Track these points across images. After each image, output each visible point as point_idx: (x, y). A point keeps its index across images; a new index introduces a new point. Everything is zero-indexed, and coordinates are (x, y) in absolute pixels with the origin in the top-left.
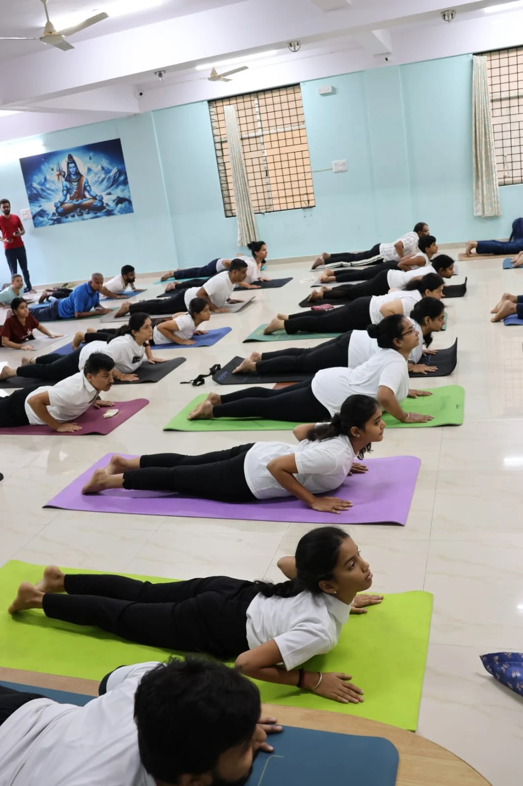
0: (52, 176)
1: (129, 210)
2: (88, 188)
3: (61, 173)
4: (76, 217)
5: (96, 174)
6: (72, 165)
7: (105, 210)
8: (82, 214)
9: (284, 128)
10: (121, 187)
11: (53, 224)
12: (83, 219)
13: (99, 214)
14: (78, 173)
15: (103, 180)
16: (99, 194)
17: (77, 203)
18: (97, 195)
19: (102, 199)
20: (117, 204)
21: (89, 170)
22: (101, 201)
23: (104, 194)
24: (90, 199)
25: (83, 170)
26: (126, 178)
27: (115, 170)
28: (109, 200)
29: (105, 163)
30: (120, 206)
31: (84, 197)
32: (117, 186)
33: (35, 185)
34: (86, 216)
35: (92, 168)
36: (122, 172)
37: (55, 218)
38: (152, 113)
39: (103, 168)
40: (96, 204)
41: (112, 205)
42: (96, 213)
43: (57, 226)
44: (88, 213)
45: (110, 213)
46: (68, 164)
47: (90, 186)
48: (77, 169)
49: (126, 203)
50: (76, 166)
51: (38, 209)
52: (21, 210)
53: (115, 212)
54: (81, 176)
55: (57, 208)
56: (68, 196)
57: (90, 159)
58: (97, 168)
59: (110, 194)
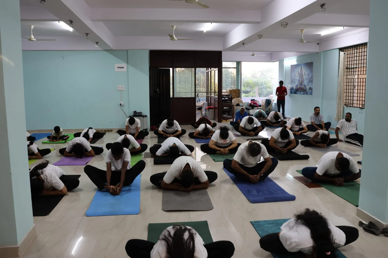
0: (297, 74)
1: (311, 94)
2: (304, 81)
3: (299, 73)
4: (300, 93)
5: (306, 76)
6: (301, 71)
7: (306, 92)
8: (301, 92)
9: (361, 65)
10: (311, 83)
11: (294, 93)
12: (301, 94)
13: (305, 93)
14: (302, 74)
15: (307, 79)
16: (306, 84)
17: (300, 86)
18: (305, 85)
19: (306, 86)
20: (309, 90)
21: (305, 73)
22: (306, 87)
23: (307, 85)
24: (303, 86)
25: (303, 74)
26: (312, 80)
27: (310, 75)
28: (308, 87)
29: (309, 72)
30: (310, 91)
31: (302, 85)
32: (310, 82)
33: (293, 77)
34: (302, 93)
35: (306, 73)
36: (312, 77)
37: (295, 91)
38: (322, 53)
39: (308, 74)
40: (304, 88)
41: (308, 90)
42: (304, 92)
43: (295, 95)
44: (302, 92)
45: (307, 94)
46: (301, 70)
47: (304, 80)
48: (302, 73)
49: (311, 90)
50: (302, 71)
51: (292, 86)
52: (289, 86)
53: (308, 93)
54: (303, 76)
55: (296, 87)
56: (299, 83)
57: (306, 69)
58: (307, 74)
59: (308, 85)
